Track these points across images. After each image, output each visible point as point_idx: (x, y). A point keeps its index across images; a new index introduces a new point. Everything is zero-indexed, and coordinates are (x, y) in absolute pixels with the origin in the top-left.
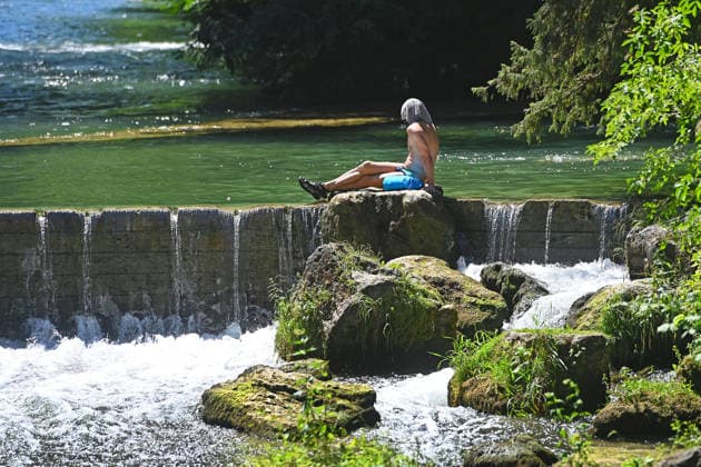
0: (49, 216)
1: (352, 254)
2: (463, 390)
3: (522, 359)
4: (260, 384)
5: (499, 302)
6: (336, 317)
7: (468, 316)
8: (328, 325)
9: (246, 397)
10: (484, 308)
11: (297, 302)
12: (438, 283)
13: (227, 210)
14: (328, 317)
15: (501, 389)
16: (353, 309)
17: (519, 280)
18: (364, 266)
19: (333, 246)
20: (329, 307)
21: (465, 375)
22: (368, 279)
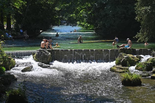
1: (124, 54)
2: (137, 68)
3: (144, 65)
4: (116, 67)
5: (139, 59)
6: (122, 60)
8: (121, 61)
9: (115, 69)
10: (137, 60)
11: (118, 59)
12: (132, 57)
13: (108, 49)
14: (121, 60)
15: (141, 68)
16: (124, 60)
17: (141, 57)
18: (125, 55)
19: (121, 53)
20: (121, 59)
21: (137, 66)
22: (125, 57)
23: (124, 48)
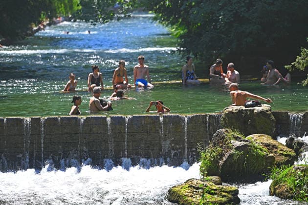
0: (112, 118)
1: (232, 133)
2: (275, 190)
3: (300, 177)
4: (191, 186)
5: (293, 153)
6: (224, 159)
7: (279, 159)
8: (221, 162)
9: (185, 191)
10: (286, 156)
11: (209, 153)
12: (267, 145)
14: (221, 158)
15: (291, 189)
16: (231, 156)
17: (301, 144)
18: (236, 138)
19: (223, 130)
20: (222, 155)
21: (276, 183)
22: (238, 143)
23: (241, 111)
